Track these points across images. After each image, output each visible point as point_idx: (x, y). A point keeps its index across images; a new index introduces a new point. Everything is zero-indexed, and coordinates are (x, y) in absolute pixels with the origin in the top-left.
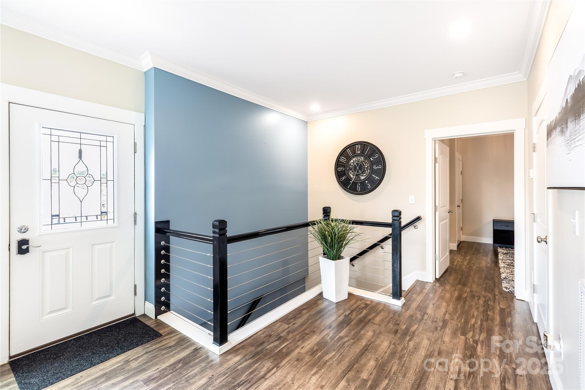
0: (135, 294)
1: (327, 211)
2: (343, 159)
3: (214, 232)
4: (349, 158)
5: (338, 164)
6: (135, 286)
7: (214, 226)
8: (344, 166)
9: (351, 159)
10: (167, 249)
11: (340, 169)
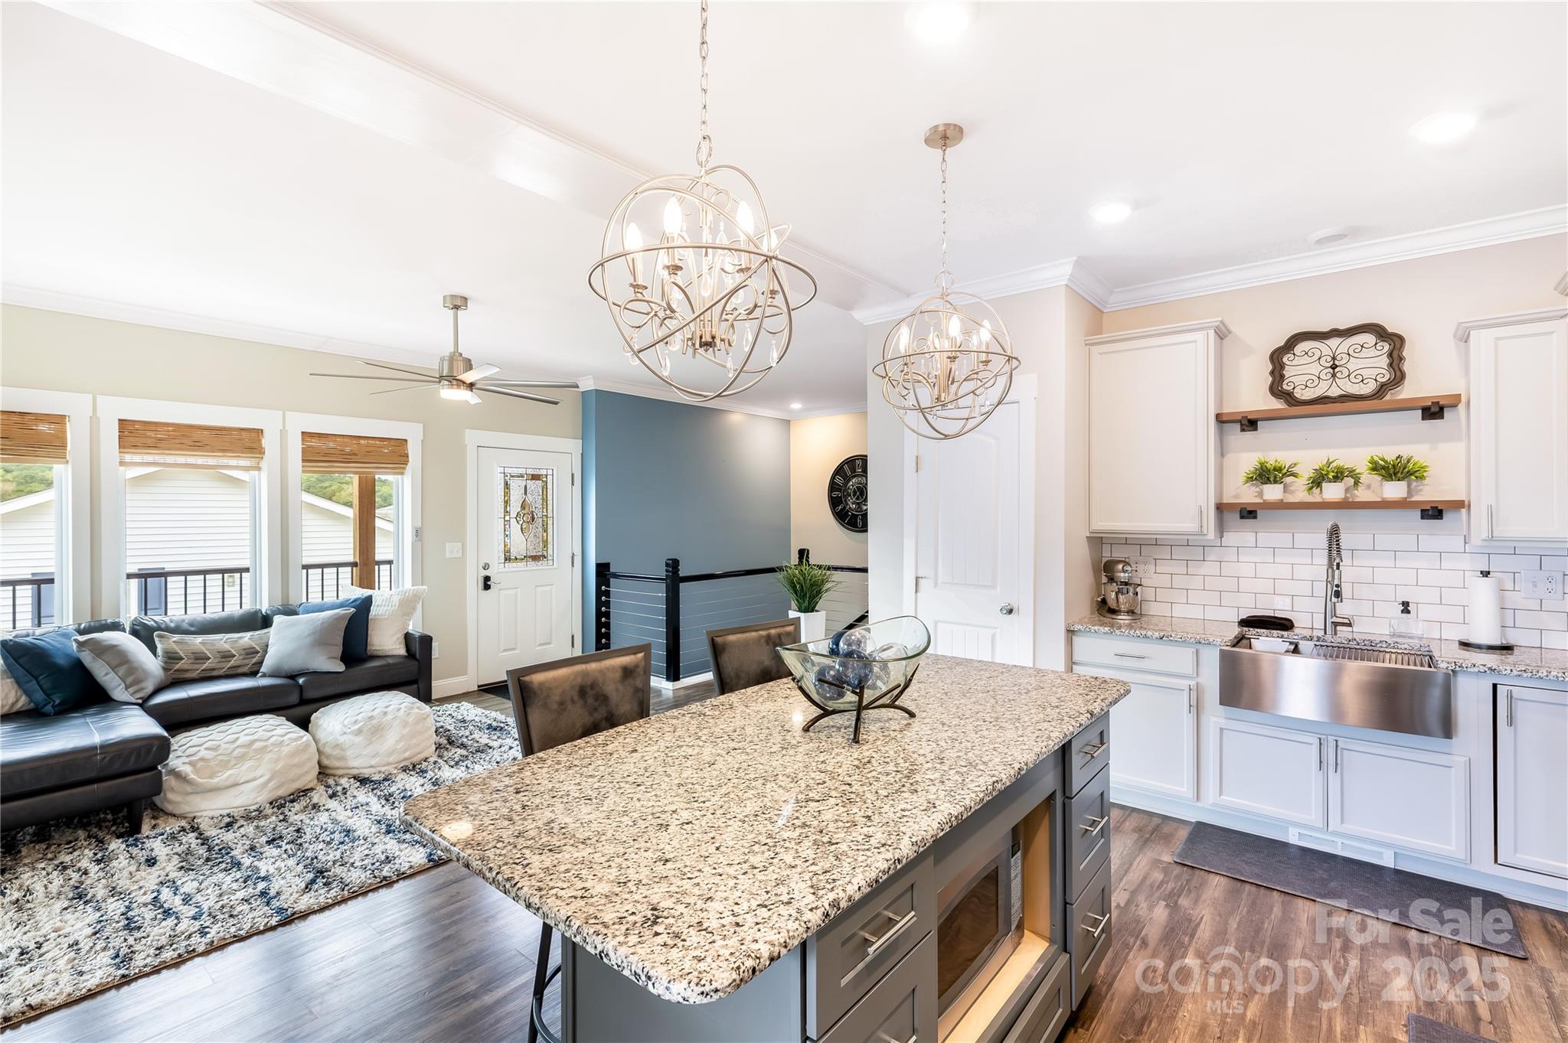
0: (573, 646)
1: (803, 553)
2: (839, 480)
3: (667, 571)
4: (847, 479)
5: (833, 486)
6: (573, 636)
7: (667, 565)
8: (840, 490)
9: (849, 480)
10: (607, 594)
11: (835, 494)
